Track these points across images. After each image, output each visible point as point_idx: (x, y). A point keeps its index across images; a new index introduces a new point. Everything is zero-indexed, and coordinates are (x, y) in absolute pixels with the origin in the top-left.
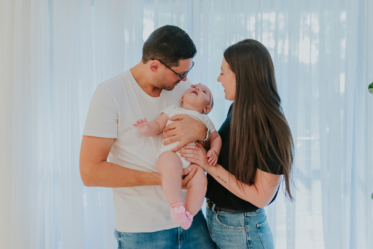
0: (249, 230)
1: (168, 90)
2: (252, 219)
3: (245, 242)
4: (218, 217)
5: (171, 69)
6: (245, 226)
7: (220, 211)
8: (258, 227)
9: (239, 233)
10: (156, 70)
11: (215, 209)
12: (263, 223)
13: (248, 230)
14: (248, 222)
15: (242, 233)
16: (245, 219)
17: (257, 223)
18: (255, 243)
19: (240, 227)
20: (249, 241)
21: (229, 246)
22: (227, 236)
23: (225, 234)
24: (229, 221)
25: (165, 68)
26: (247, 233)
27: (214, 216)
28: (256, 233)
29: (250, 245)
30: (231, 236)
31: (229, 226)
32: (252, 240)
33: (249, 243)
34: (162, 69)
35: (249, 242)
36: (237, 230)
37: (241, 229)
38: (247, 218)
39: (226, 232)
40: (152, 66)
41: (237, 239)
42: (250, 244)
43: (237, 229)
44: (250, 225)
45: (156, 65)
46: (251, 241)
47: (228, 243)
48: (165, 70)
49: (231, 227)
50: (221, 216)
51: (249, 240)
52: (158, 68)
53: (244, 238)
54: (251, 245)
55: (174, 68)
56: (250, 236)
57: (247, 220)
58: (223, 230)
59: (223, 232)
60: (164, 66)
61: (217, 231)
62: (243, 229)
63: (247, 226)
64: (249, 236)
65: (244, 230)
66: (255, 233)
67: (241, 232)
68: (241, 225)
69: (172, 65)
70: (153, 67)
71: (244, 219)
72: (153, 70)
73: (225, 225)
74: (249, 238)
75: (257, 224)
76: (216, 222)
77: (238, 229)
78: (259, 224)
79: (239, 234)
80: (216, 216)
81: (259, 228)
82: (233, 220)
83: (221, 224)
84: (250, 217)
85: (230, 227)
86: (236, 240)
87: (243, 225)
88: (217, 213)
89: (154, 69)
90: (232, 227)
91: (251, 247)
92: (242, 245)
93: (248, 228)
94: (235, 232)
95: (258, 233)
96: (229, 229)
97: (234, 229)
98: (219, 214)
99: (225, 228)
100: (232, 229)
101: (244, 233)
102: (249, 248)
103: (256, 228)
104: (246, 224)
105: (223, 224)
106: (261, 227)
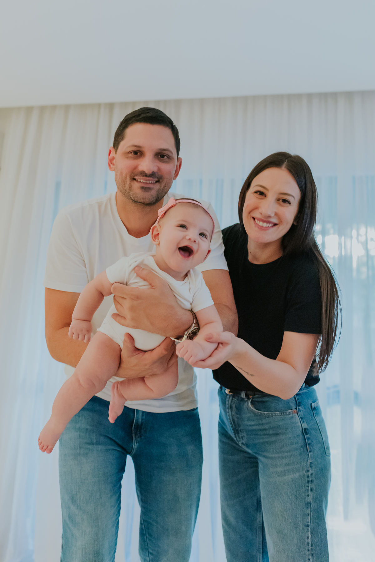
2: (304, 396)
3: (300, 432)
4: (252, 404)
6: (296, 409)
7: (254, 395)
8: (313, 407)
9: (290, 419)
11: (247, 395)
13: (302, 414)
14: (300, 403)
15: (294, 419)
16: (295, 398)
17: (311, 402)
18: (312, 432)
19: (290, 411)
20: (305, 429)
22: (271, 428)
23: (267, 426)
24: (272, 405)
26: (302, 418)
27: (244, 405)
28: (312, 418)
30: (278, 426)
31: (273, 412)
32: (308, 428)
33: (305, 433)
36: (286, 416)
37: (291, 413)
38: (298, 397)
39: (269, 422)
42: (307, 434)
43: (286, 415)
44: (303, 406)
46: (307, 429)
49: (276, 413)
50: (258, 402)
51: (305, 427)
53: (298, 425)
54: (308, 436)
56: (305, 423)
57: (298, 399)
58: (264, 421)
59: (262, 424)
61: (250, 425)
63: (300, 407)
64: (304, 422)
65: (296, 414)
66: (310, 418)
67: (292, 417)
68: (292, 408)
73: (266, 413)
74: (305, 426)
75: (311, 404)
76: (250, 411)
77: (288, 413)
78: (313, 403)
79: (289, 421)
80: (248, 403)
81: (315, 408)
83: (258, 412)
84: (301, 394)
85: (275, 414)
87: (294, 407)
88: (249, 399)
90: (278, 412)
91: (308, 439)
92: (295, 436)
93: (301, 411)
94: (283, 419)
95: (315, 416)
96: (274, 417)
97: (280, 414)
98: (254, 399)
99: (267, 417)
100: (279, 416)
101: (297, 419)
102: (306, 440)
103: (311, 409)
104: (298, 405)
105: (263, 412)
106: (316, 407)
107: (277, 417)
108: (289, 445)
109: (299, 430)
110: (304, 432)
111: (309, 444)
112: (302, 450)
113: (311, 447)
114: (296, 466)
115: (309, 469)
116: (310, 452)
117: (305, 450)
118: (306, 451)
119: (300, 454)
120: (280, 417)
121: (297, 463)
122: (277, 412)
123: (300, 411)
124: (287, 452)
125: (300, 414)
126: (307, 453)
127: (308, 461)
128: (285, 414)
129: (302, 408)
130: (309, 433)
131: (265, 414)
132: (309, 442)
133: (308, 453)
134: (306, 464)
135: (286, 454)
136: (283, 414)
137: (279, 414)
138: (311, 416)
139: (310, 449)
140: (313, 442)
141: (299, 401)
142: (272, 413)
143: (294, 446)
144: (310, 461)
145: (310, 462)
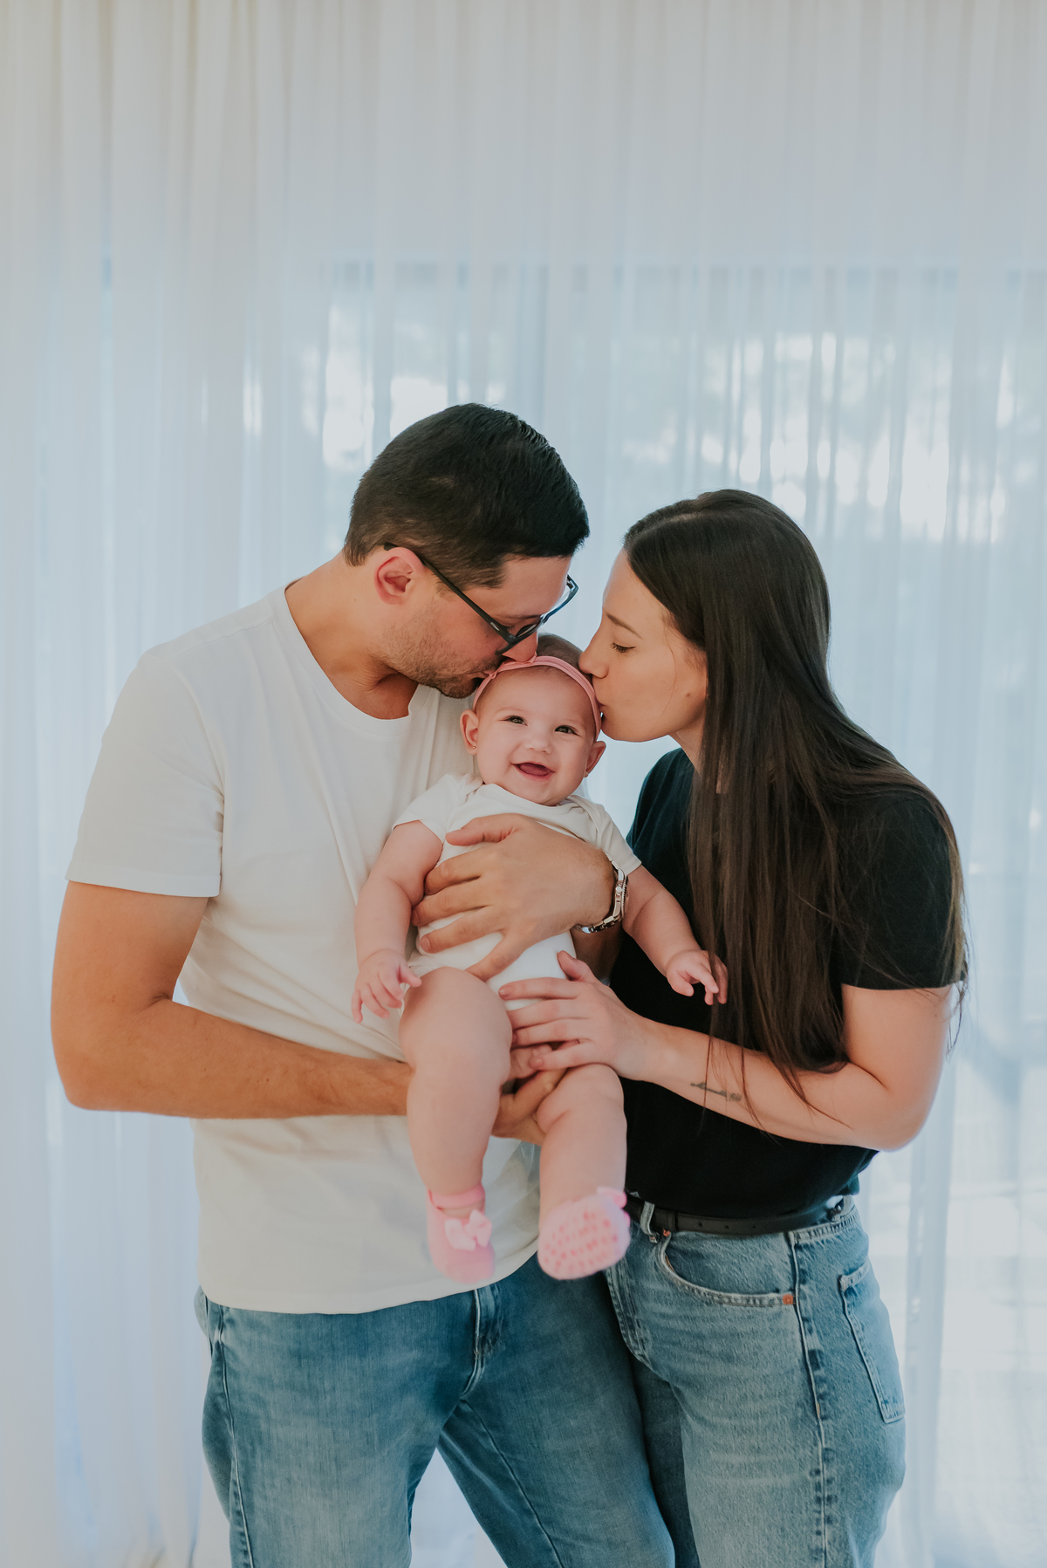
0: (809, 1308)
1: (447, 691)
2: (820, 1254)
3: (796, 1361)
4: (669, 1257)
5: (467, 594)
6: (793, 1290)
7: (677, 1229)
8: (844, 1287)
9: (770, 1320)
10: (400, 594)
11: (655, 1226)
12: (861, 1269)
13: (807, 1306)
14: (803, 1272)
15: (782, 1320)
16: (791, 1257)
17: (840, 1272)
18: (836, 1361)
19: (773, 1295)
20: (812, 1353)
21: (724, 1381)
22: (715, 1335)
23: (705, 1328)
24: (723, 1270)
25: (439, 590)
26: (804, 1320)
27: (647, 1254)
28: (838, 1318)
29: (818, 1373)
30: (735, 1335)
31: (725, 1291)
32: (823, 1350)
33: (812, 1363)
34: (424, 589)
35: (812, 1359)
36: (759, 1309)
37: (777, 1301)
38: (800, 1254)
39: (712, 1319)
40: (382, 573)
41: (760, 1348)
42: (816, 1366)
43: (762, 1306)
44: (814, 1283)
45: (402, 572)
46: (820, 1352)
47: (719, 1369)
48: (437, 597)
49: (733, 1295)
50: (684, 1253)
51: (812, 1347)
52: (408, 586)
53: (794, 1341)
54: (821, 1372)
55: (479, 593)
56: (815, 1334)
57: (800, 1261)
58: (697, 1313)
59: (694, 1319)
60: (435, 579)
61: (663, 1316)
62: (787, 1303)
63: (801, 1286)
64: (810, 1331)
65: (792, 1307)
66: (834, 1318)
67: (779, 1315)
68: (779, 1288)
69: (469, 579)
70: (387, 579)
71: (788, 1260)
72: (385, 595)
73: (703, 1289)
74: (813, 1342)
75: (839, 1278)
76: (662, 1278)
77: (766, 1302)
78: (847, 1274)
79: (768, 1324)
80: (658, 1253)
81: (850, 1290)
82: (743, 1267)
83: (683, 1285)
84: (812, 1246)
85: (729, 1298)
86: (756, 1354)
87: (785, 1284)
88: (661, 1239)
89: (389, 588)
90: (738, 1296)
91: (821, 1381)
92: (782, 1373)
93: (808, 1298)
94: (749, 1317)
95: (847, 1314)
96: (724, 1306)
97: (745, 1302)
98: (674, 1243)
99: (707, 1303)
100: (738, 1305)
101: (791, 1320)
102: (813, 1384)
103: (837, 1293)
104: (798, 1279)
105: (695, 1286)
106: (856, 1286)
107: (734, 1307)
108: (761, 1397)
109: (793, 1355)
110: (809, 1363)
111: (821, 1397)
112: (799, 1415)
113: (828, 1405)
114: (781, 1457)
115: (821, 1468)
116: (823, 1418)
117: (809, 1413)
118: (814, 1419)
119: (794, 1424)
120: (743, 1308)
121: (785, 1448)
122: (735, 1292)
123: (805, 1298)
124: (756, 1417)
125: (803, 1308)
126: (816, 1423)
127: (816, 1444)
128: (758, 1302)
129: (811, 1289)
130: (823, 1365)
131: (702, 1294)
132: (821, 1391)
133: (818, 1423)
134: (811, 1452)
135: (753, 1422)
136: (751, 1302)
137: (740, 1301)
138: (837, 1312)
139: (825, 1409)
140: (834, 1388)
141: (801, 1267)
142: (722, 1294)
143: (778, 1402)
144: (821, 1445)
145: (824, 1446)
